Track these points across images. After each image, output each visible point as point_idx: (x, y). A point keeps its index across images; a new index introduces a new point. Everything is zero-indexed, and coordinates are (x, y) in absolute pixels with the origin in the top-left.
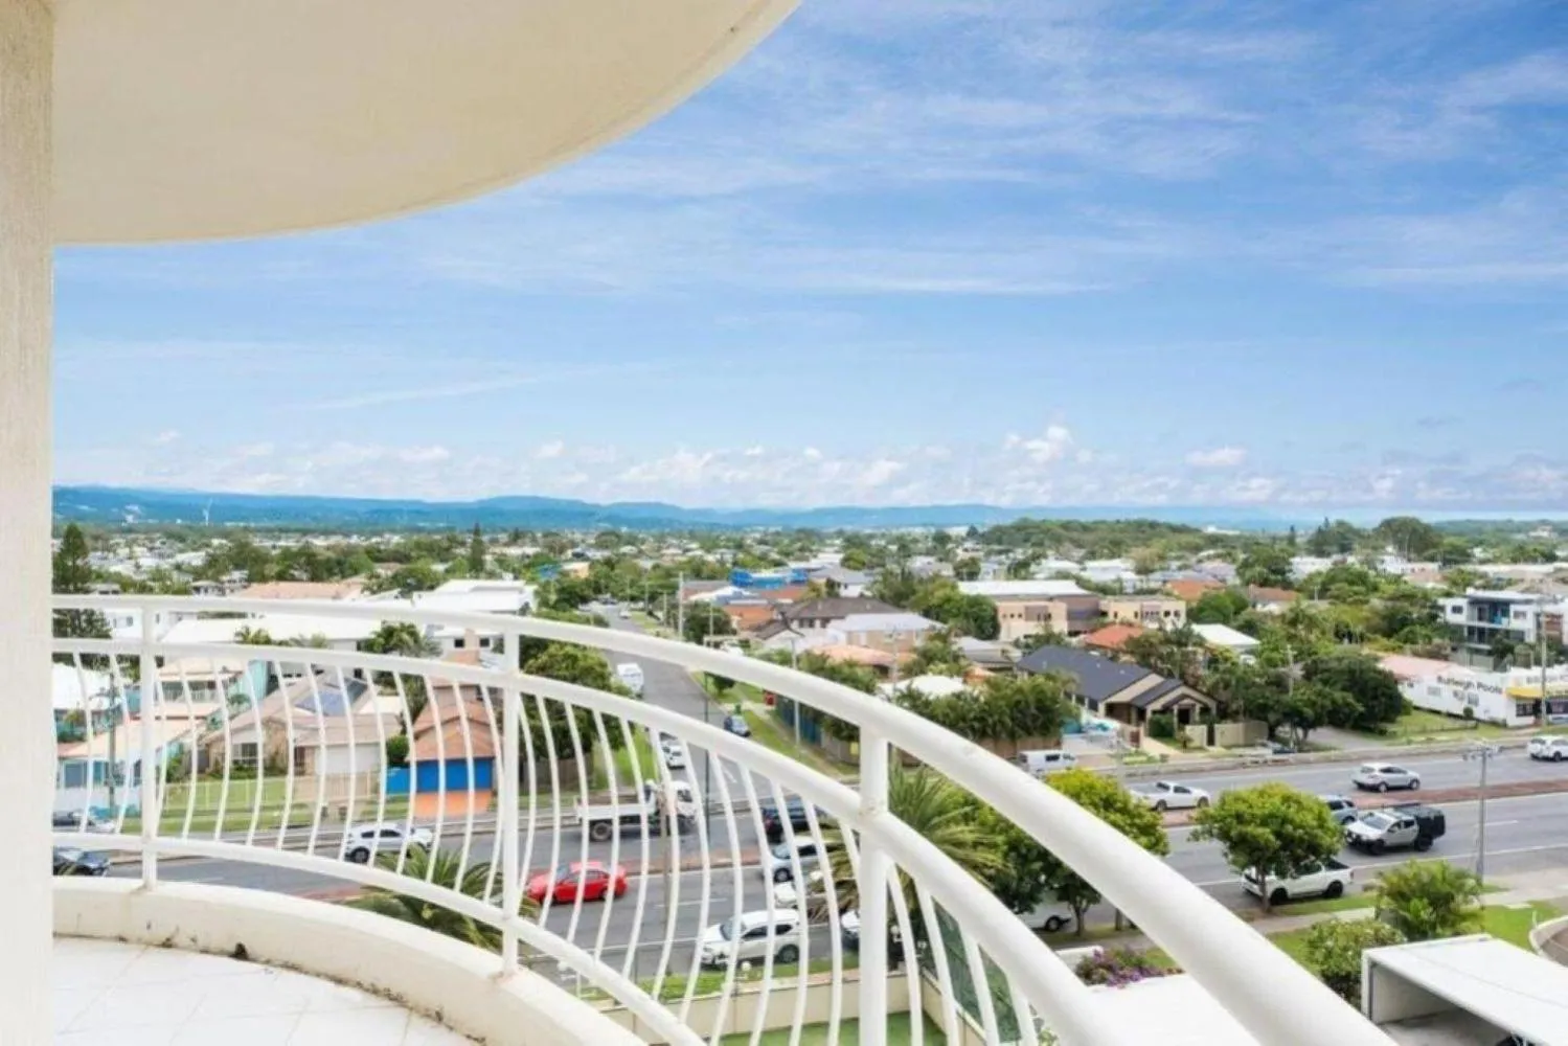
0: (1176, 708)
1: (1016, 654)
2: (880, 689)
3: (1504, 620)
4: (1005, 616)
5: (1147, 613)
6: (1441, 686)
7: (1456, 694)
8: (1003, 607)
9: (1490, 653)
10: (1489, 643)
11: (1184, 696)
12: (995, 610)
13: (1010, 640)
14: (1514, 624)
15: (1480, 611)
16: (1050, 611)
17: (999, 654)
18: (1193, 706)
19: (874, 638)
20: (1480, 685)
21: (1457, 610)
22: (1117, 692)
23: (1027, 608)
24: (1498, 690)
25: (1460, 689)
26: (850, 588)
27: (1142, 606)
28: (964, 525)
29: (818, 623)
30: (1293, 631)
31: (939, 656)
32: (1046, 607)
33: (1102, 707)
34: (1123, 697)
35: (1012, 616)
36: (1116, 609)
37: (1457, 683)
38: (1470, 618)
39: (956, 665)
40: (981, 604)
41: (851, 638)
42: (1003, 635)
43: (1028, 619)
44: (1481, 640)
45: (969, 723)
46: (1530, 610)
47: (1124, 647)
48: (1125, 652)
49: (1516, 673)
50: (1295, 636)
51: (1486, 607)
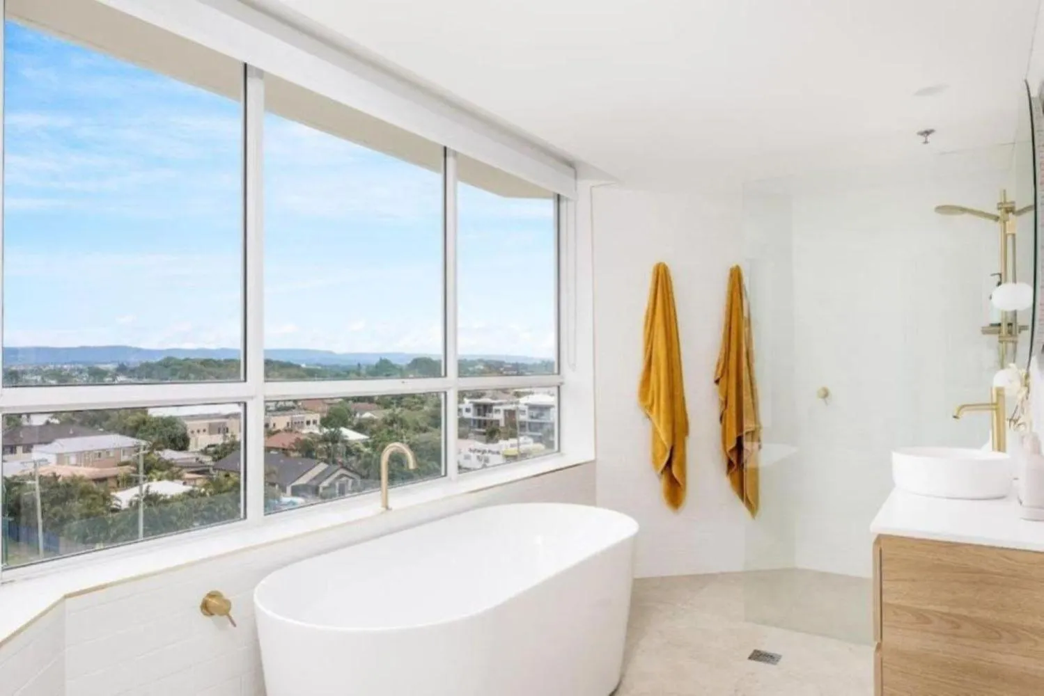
0: (337, 484)
1: (208, 460)
2: (113, 497)
3: (490, 415)
4: (192, 432)
5: (295, 423)
6: (472, 454)
7: (478, 457)
8: (191, 425)
9: (484, 434)
10: (484, 428)
11: (342, 476)
12: (185, 428)
13: (198, 450)
14: (496, 416)
15: (479, 410)
16: (228, 425)
17: (194, 461)
18: (347, 481)
19: (83, 457)
20: (490, 451)
21: (468, 410)
22: (299, 478)
23: (210, 425)
24: (498, 453)
25: (479, 454)
26: (33, 417)
27: (292, 418)
28: (112, 362)
29: (20, 449)
30: (390, 428)
31: (156, 465)
32: (224, 423)
33: (289, 489)
34: (303, 481)
35: (198, 431)
36: (275, 421)
37: (479, 451)
38: (474, 415)
39: (171, 471)
40: (174, 423)
41: (61, 458)
42: (192, 447)
43: (211, 433)
44: (479, 427)
45: (200, 513)
46: (502, 408)
47: (294, 447)
48: (294, 451)
49: (502, 443)
50: (392, 431)
51: (481, 408)
